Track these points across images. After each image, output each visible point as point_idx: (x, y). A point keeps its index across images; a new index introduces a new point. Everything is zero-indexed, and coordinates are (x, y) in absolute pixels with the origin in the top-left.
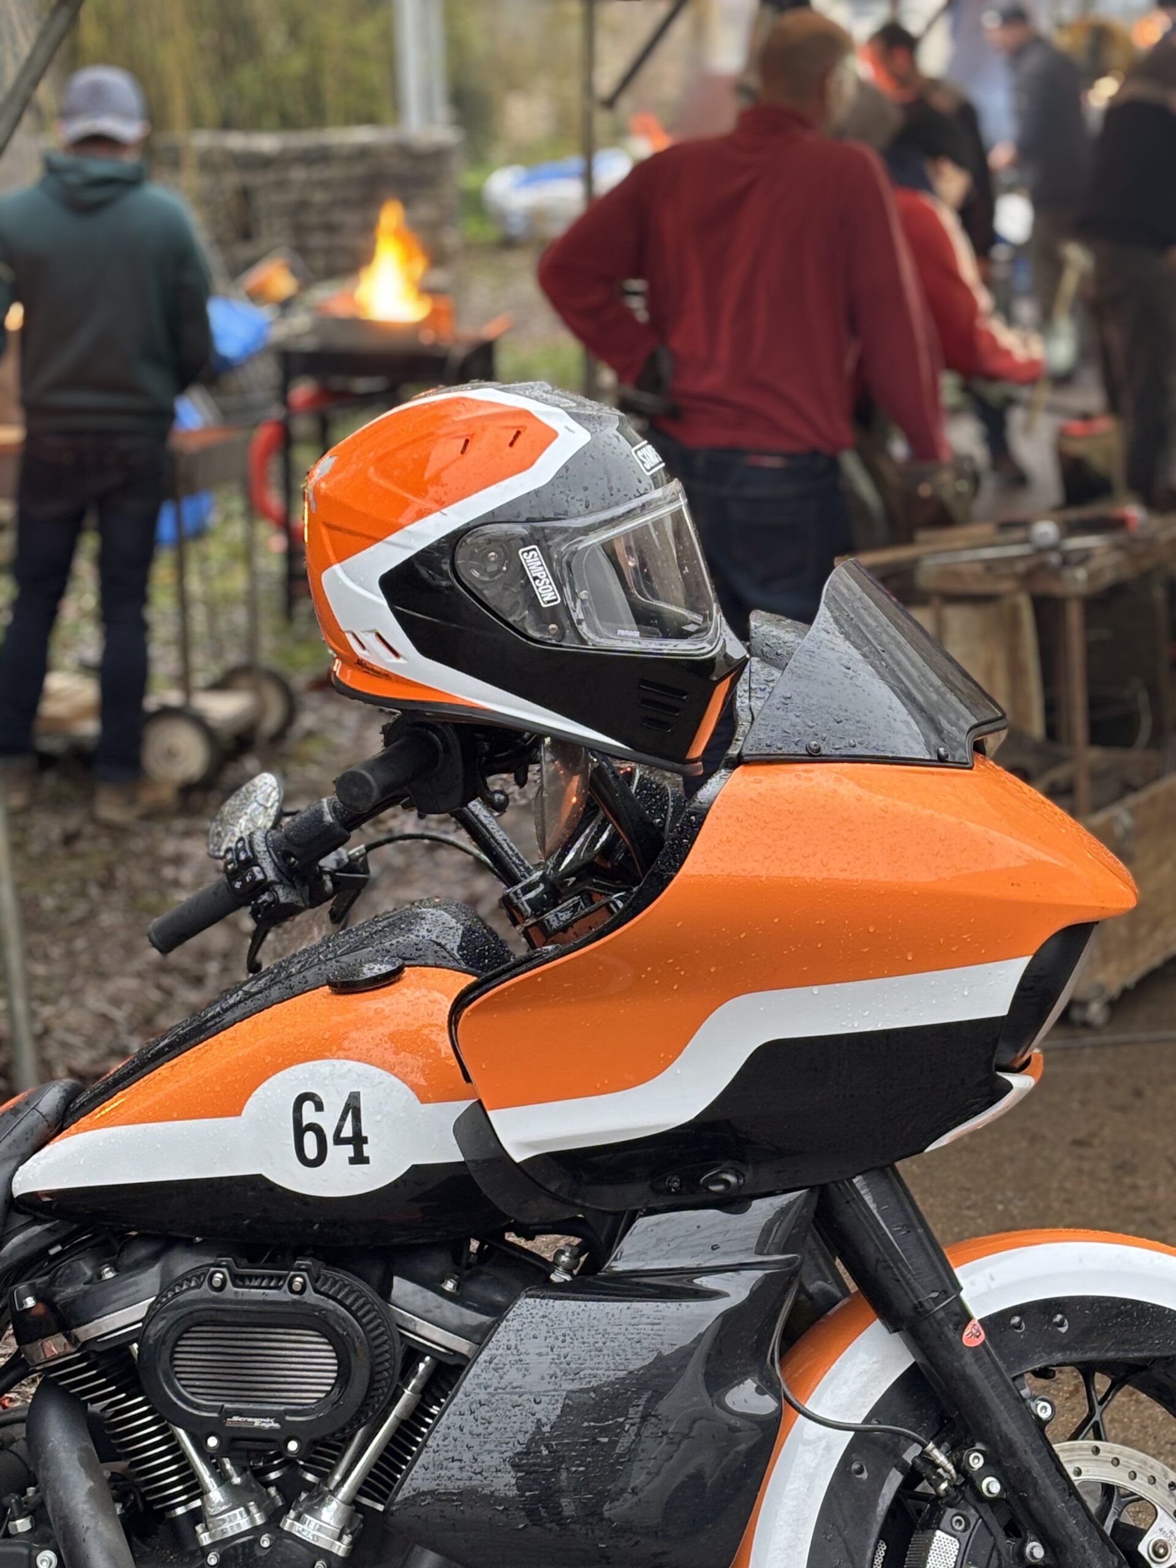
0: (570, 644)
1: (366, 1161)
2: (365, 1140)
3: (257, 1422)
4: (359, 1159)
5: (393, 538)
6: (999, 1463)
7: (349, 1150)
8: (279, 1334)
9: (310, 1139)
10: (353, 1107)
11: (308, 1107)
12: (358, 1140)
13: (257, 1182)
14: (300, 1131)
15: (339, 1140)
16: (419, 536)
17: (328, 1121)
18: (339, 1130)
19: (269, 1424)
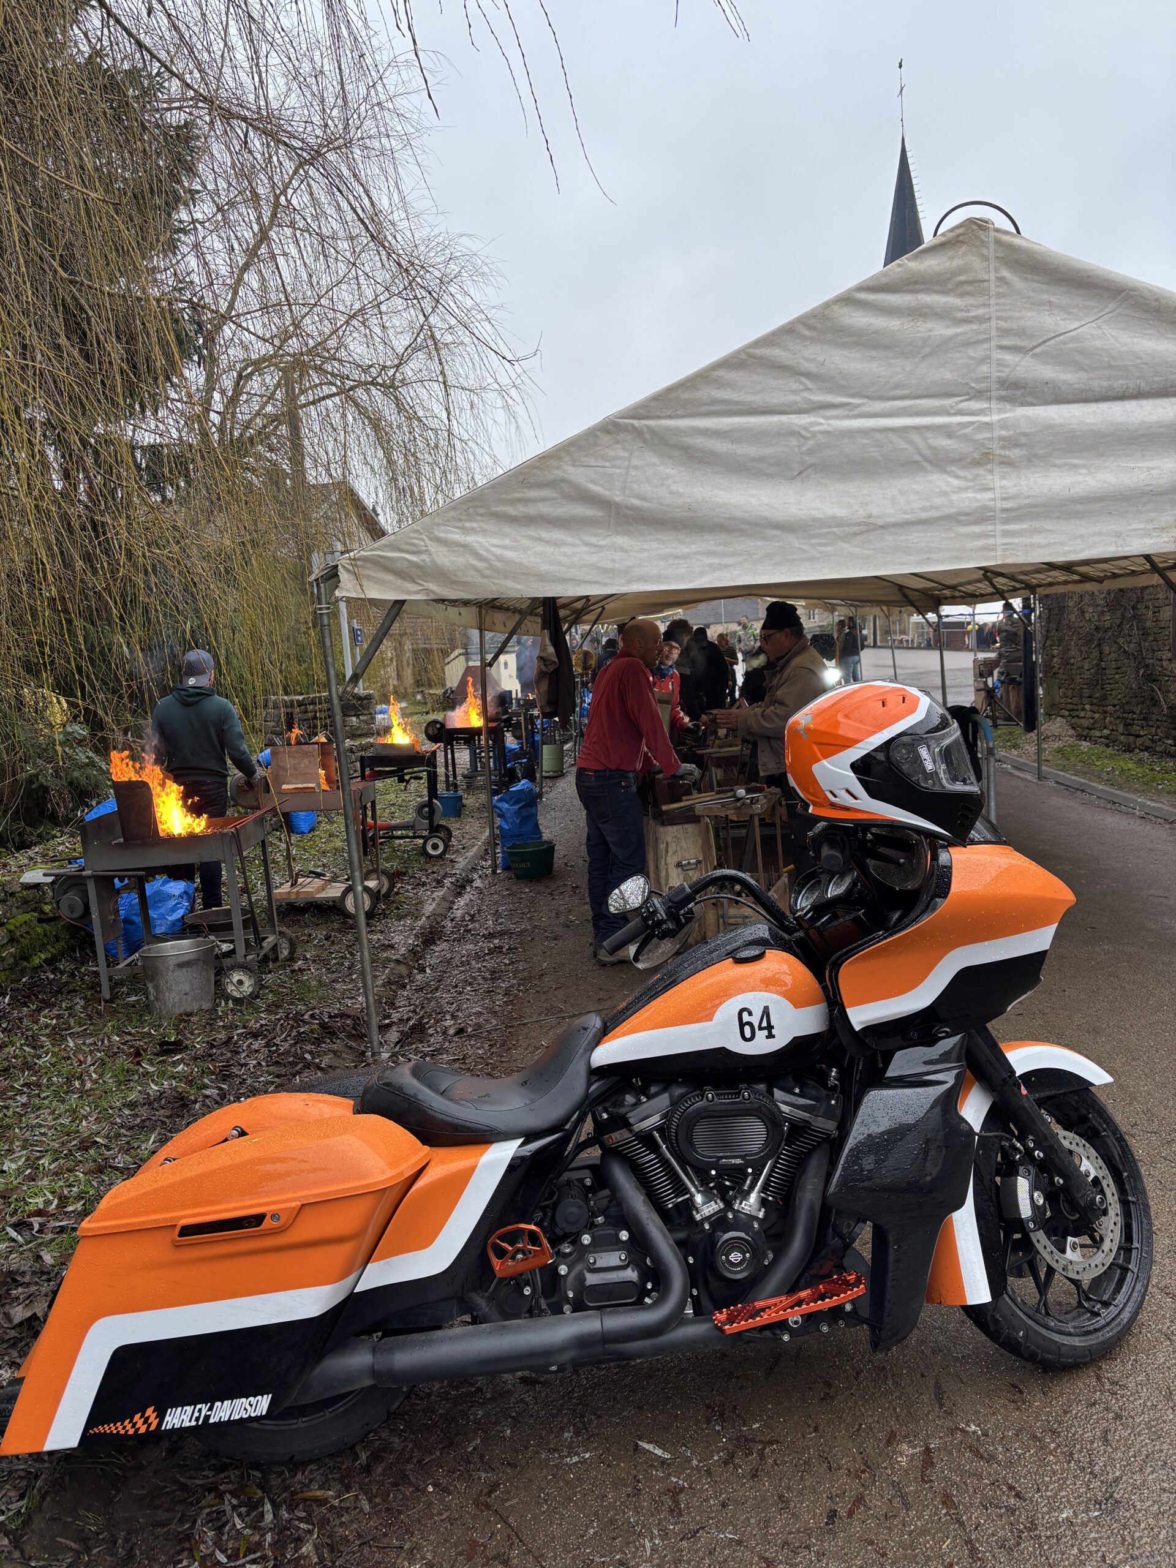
0: (937, 789)
1: (774, 1037)
2: (773, 1027)
3: (733, 1161)
4: (770, 1036)
5: (858, 745)
6: (1040, 1144)
7: (766, 1032)
8: (739, 1119)
9: (747, 1029)
10: (766, 1012)
11: (745, 1015)
12: (770, 1027)
13: (723, 1051)
14: (742, 1025)
15: (761, 1028)
16: (872, 743)
17: (755, 1020)
18: (761, 1022)
19: (739, 1161)
